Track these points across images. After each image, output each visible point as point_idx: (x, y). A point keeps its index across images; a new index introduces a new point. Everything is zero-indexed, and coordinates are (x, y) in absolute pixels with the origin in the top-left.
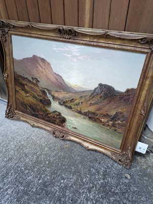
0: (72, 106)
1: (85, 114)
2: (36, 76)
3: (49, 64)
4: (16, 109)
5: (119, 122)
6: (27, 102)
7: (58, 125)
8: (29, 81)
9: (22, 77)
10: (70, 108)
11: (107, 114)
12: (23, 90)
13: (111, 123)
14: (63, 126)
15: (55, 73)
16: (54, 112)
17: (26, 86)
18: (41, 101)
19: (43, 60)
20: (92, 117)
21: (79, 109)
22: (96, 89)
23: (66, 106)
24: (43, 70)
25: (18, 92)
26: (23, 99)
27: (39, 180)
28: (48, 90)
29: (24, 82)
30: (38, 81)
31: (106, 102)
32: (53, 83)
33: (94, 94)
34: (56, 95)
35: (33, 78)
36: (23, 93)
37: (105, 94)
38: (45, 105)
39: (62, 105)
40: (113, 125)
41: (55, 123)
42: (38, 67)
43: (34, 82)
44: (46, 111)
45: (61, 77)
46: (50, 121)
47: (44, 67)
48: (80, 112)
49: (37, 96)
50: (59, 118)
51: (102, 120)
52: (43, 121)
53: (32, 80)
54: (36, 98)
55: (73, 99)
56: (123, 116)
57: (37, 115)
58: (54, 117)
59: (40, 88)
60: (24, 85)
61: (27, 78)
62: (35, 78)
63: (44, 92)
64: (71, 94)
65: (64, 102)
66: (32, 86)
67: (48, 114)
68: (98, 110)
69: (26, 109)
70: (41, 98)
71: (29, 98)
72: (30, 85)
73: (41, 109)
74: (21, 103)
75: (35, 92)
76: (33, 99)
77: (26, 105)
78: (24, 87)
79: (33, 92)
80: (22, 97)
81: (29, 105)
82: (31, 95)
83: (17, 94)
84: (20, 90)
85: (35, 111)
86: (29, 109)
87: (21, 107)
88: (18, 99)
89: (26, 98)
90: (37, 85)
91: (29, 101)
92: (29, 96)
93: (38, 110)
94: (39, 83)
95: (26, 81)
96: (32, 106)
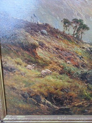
4: (6, 112)
6: (42, 90)
8: (54, 33)
12: (29, 62)
17: (40, 52)
25: (12, 70)
26: (28, 84)
30: (85, 27)
35: (66, 22)
36: (30, 71)
49: (73, 69)
54: (69, 73)
57: (68, 110)
59: (87, 46)
60: (34, 47)
61: (46, 26)
62: (76, 21)
66: (62, 44)
69: (38, 105)
70: (85, 70)
71: (47, 77)
72: (56, 43)
73: (81, 96)
74: (23, 95)
75: (69, 59)
76: (61, 79)
77: (36, 95)
78: (34, 54)
79: (61, 61)
80: (24, 82)
81: (46, 94)
82: (54, 70)
83: (9, 76)
84: (18, 63)
85: (62, 104)
86: (44, 103)
87: (20, 105)
88: (13, 88)
89: (37, 79)
90: (77, 40)
91: (46, 85)
92: (47, 74)
93: (71, 99)
94: (86, 32)
95: (43, 34)
96: (57, 94)
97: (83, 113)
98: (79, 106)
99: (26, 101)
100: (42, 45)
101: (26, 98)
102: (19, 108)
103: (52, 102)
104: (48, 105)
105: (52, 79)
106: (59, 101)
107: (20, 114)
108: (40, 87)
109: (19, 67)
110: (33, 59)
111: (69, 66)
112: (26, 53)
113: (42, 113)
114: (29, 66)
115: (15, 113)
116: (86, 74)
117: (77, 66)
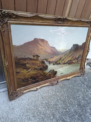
0: (61, 62)
1: (67, 63)
2: (37, 53)
3: (47, 42)
5: (80, 59)
6: (29, 76)
7: (52, 78)
8: (31, 59)
9: (23, 59)
10: (59, 64)
11: (76, 58)
12: (24, 69)
13: (77, 61)
14: (55, 77)
15: (51, 47)
16: (50, 71)
17: (27, 65)
18: (41, 69)
19: (43, 40)
20: (70, 63)
21: (64, 62)
22: (72, 48)
23: (57, 64)
24: (43, 47)
25: (19, 72)
26: (24, 76)
27: (75, 106)
28: (46, 59)
29: (25, 62)
30: (39, 56)
31: (75, 52)
32: (49, 54)
33: (71, 51)
34: (51, 60)
35: (34, 56)
36: (25, 71)
37: (75, 49)
38: (44, 70)
39: (55, 64)
40: (78, 62)
41: (50, 78)
42: (38, 46)
43: (35, 58)
44: (44, 74)
45: (54, 48)
46: (47, 79)
47: (43, 45)
48: (64, 64)
49: (37, 67)
50: (53, 73)
51: (74, 62)
52: (43, 82)
53: (33, 58)
54: (37, 69)
55: (61, 58)
56: (81, 56)
57: (38, 80)
58: (50, 75)
59: (40, 61)
60: (26, 64)
61: (28, 58)
62: (36, 55)
63: (43, 62)
64: (60, 56)
65: (56, 62)
66: (34, 62)
67: (46, 75)
68: (72, 58)
69: (28, 82)
70: (41, 67)
71: (30, 72)
72: (32, 62)
73: (41, 75)
74: (23, 80)
75: (36, 65)
76: (34, 71)
77: (27, 79)
78: (26, 66)
79: (34, 66)
80: (23, 75)
81: (30, 77)
82: (32, 69)
83: (18, 75)
84: (21, 70)
85: (36, 79)
86: (30, 81)
87: (22, 84)
88: (19, 78)
89: (27, 73)
90: (37, 60)
91: (30, 75)
92: (30, 71)
93: (38, 77)
94: (39, 57)
95: (28, 60)
96: (34, 76)
97: (43, 80)
98: (41, 78)
99: (24, 82)
100: (28, 63)
101: (24, 80)
102: (21, 85)
103: (32, 79)
104: (31, 81)
105: (32, 72)
106: (34, 79)
107: (22, 87)
108: (28, 75)
109: (21, 71)
110: (25, 68)
111: (36, 67)
112: (23, 66)
113: (30, 84)
114: (24, 70)
115: (21, 87)
116: (41, 68)
117: (39, 67)
